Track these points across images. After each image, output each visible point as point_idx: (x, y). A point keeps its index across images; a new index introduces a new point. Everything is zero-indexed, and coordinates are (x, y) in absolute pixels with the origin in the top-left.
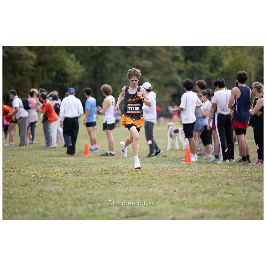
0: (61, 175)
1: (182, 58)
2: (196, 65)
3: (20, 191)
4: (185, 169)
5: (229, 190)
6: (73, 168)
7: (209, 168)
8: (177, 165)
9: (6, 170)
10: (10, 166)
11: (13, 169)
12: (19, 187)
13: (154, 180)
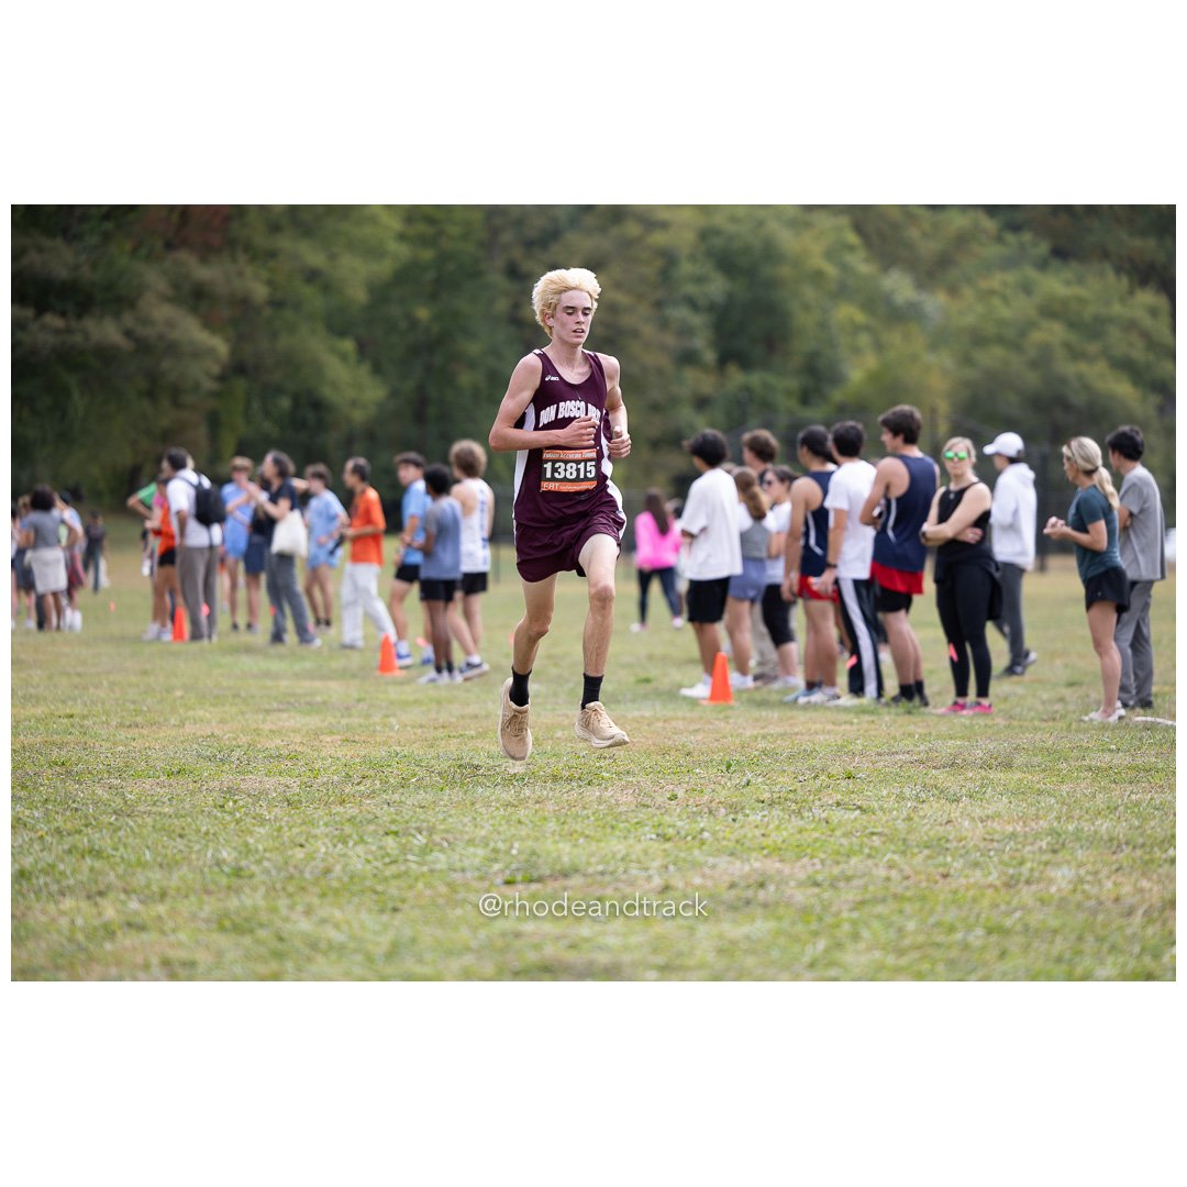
0: (298, 740)
1: (710, 356)
2: (755, 379)
3: (162, 791)
4: (711, 723)
5: (853, 796)
6: (339, 715)
7: (791, 722)
8: (683, 711)
9: (119, 720)
10: (132, 707)
11: (139, 719)
12: (159, 777)
13: (605, 758)
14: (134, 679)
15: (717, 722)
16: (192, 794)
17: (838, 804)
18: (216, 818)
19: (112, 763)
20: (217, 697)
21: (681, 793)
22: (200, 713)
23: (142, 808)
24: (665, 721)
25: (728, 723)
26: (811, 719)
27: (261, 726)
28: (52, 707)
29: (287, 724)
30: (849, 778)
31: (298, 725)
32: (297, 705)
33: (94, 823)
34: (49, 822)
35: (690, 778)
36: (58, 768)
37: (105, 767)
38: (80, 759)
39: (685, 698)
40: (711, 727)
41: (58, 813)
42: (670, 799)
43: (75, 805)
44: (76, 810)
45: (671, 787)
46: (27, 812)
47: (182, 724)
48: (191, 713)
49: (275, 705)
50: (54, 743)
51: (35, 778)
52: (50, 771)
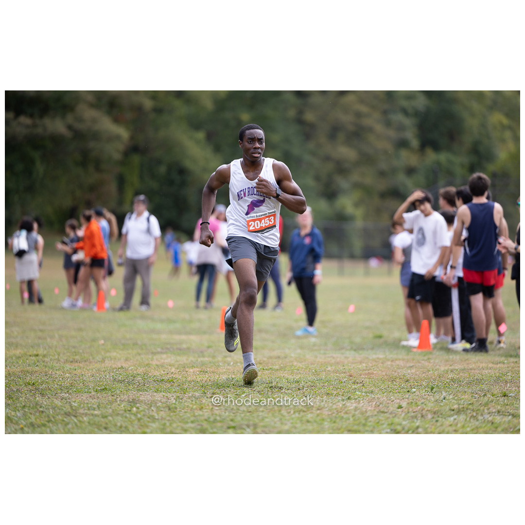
0: (173, 371)
2: (443, 157)
3: (93, 402)
4: (420, 363)
5: (507, 407)
6: (197, 356)
7: (467, 362)
8: (402, 355)
9: (66, 358)
10: (73, 350)
11: (77, 357)
12: (90, 393)
13: (357, 383)
14: (73, 333)
15: (423, 362)
16: (111, 403)
17: (499, 412)
18: (126, 417)
19: (63, 384)
20: (123, 345)
21: (404, 404)
22: (114, 354)
23: (81, 411)
24: (392, 361)
25: (430, 362)
26: (479, 360)
27: (151, 362)
28: (25, 350)
29: (166, 361)
30: (505, 396)
31: (173, 362)
32: (172, 350)
33: (53, 420)
34: (26, 419)
35: (409, 395)
36: (30, 387)
37: (58, 387)
38: (43, 381)
39: (404, 347)
40: (420, 365)
41: (31, 414)
42: (398, 408)
43: (41, 409)
44: (43, 412)
45: (398, 401)
46: (13, 413)
47: (103, 361)
48: (108, 354)
49: (159, 350)
50: (28, 372)
52: (25, 388)
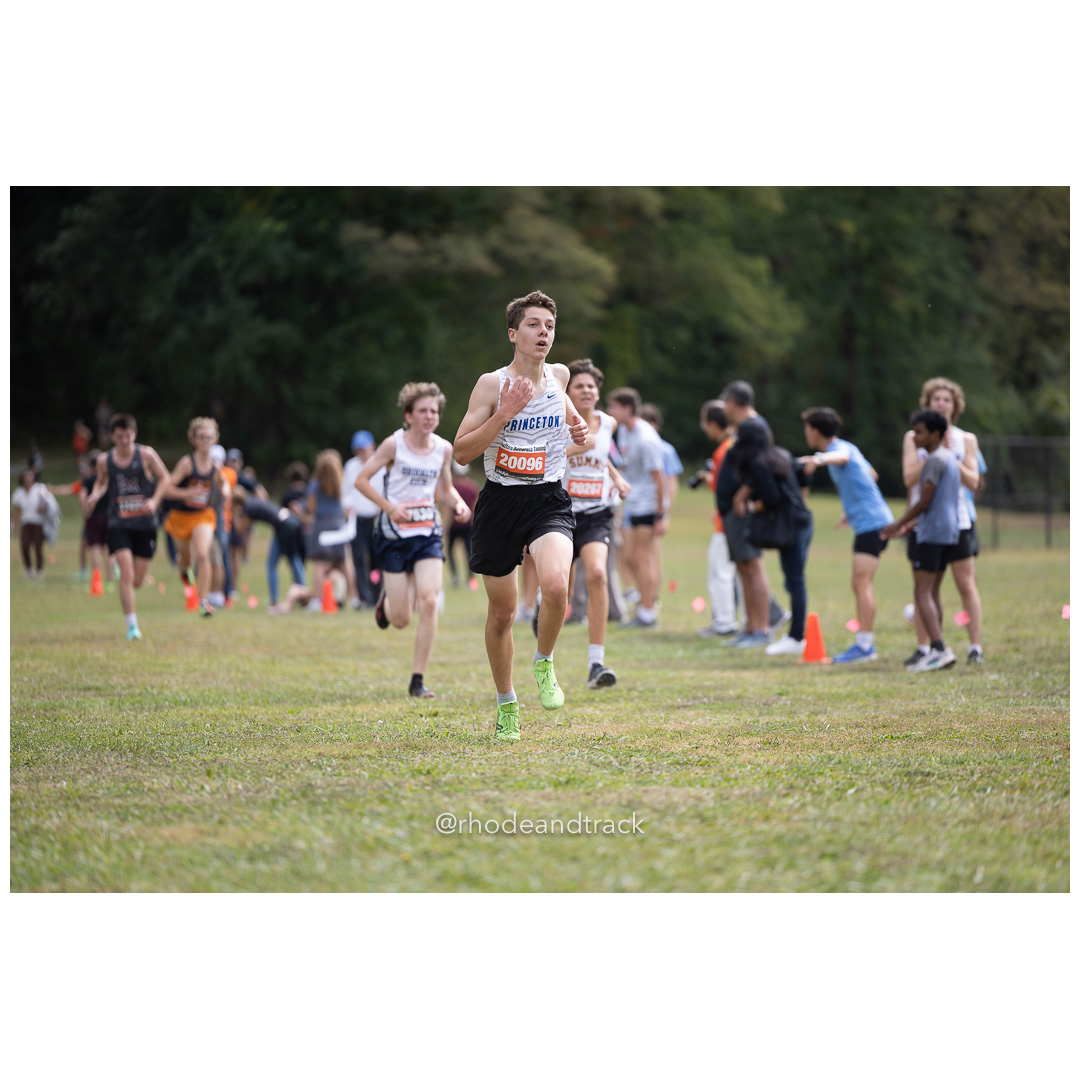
0: (709, 743)
6: (757, 712)
12: (543, 788)
19: (487, 771)
22: (590, 711)
27: (664, 726)
29: (694, 723)
31: (708, 725)
32: (705, 700)
34: (415, 843)
36: (422, 778)
38: (448, 766)
46: (389, 831)
49: (680, 701)
51: (396, 789)
